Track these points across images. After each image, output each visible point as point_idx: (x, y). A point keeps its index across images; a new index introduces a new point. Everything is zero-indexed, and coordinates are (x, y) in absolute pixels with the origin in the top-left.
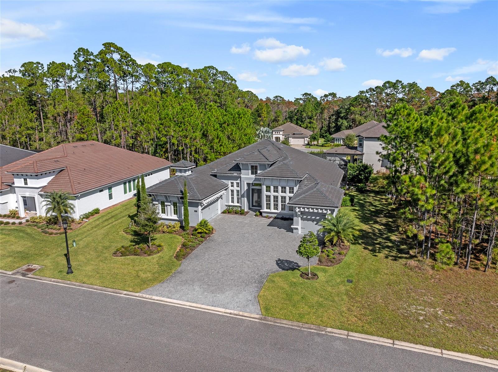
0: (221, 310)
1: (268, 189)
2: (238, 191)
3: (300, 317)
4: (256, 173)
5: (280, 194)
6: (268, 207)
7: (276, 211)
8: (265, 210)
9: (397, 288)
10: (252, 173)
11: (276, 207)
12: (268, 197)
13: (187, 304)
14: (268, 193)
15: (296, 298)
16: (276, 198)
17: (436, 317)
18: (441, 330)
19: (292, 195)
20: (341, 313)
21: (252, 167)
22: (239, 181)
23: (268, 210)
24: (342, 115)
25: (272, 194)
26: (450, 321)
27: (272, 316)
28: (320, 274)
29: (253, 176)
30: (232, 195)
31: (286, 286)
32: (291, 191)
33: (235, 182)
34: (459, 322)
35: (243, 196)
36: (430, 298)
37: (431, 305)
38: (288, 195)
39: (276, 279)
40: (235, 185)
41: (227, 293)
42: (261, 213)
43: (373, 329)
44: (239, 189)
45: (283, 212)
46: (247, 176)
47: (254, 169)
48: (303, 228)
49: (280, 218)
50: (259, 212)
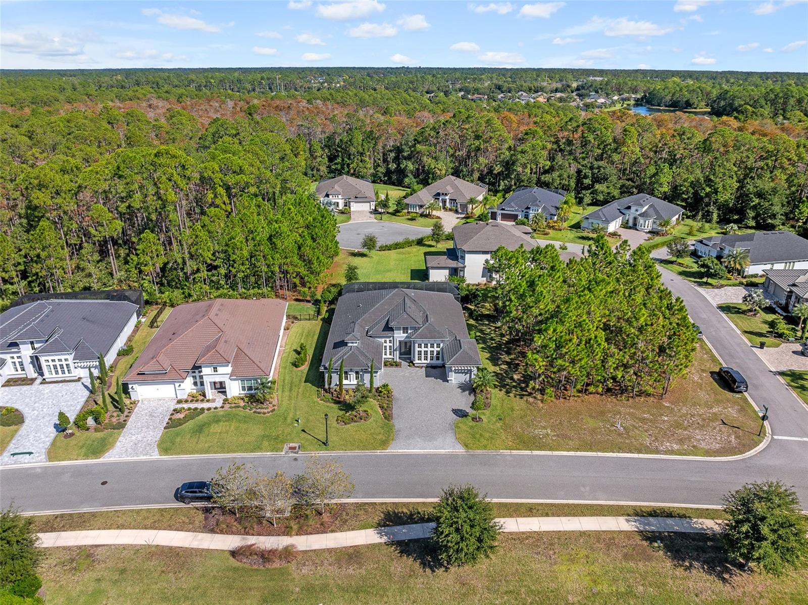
0: (442, 451)
1: (420, 346)
2: (390, 347)
3: (485, 447)
4: (407, 333)
5: (429, 349)
6: (420, 359)
7: (426, 362)
8: (417, 361)
9: (526, 420)
10: (404, 333)
11: (426, 359)
12: (420, 353)
13: (422, 451)
14: (420, 349)
15: (478, 436)
16: (426, 352)
17: (548, 434)
18: (551, 442)
19: (439, 349)
20: (503, 440)
21: (404, 328)
22: (391, 339)
23: (420, 362)
24: (405, 154)
25: (423, 349)
26: (554, 436)
27: (471, 449)
28: (482, 417)
29: (406, 335)
30: (386, 349)
31: (468, 429)
32: (438, 346)
33: (388, 340)
34: (558, 436)
35: (396, 350)
36: (543, 424)
37: (545, 428)
38: (436, 349)
39: (460, 425)
40: (388, 341)
41: (438, 440)
42: (414, 364)
43: (521, 447)
44: (391, 345)
45: (432, 362)
46: (400, 336)
47: (405, 330)
48: (455, 379)
49: (430, 367)
50: (411, 363)
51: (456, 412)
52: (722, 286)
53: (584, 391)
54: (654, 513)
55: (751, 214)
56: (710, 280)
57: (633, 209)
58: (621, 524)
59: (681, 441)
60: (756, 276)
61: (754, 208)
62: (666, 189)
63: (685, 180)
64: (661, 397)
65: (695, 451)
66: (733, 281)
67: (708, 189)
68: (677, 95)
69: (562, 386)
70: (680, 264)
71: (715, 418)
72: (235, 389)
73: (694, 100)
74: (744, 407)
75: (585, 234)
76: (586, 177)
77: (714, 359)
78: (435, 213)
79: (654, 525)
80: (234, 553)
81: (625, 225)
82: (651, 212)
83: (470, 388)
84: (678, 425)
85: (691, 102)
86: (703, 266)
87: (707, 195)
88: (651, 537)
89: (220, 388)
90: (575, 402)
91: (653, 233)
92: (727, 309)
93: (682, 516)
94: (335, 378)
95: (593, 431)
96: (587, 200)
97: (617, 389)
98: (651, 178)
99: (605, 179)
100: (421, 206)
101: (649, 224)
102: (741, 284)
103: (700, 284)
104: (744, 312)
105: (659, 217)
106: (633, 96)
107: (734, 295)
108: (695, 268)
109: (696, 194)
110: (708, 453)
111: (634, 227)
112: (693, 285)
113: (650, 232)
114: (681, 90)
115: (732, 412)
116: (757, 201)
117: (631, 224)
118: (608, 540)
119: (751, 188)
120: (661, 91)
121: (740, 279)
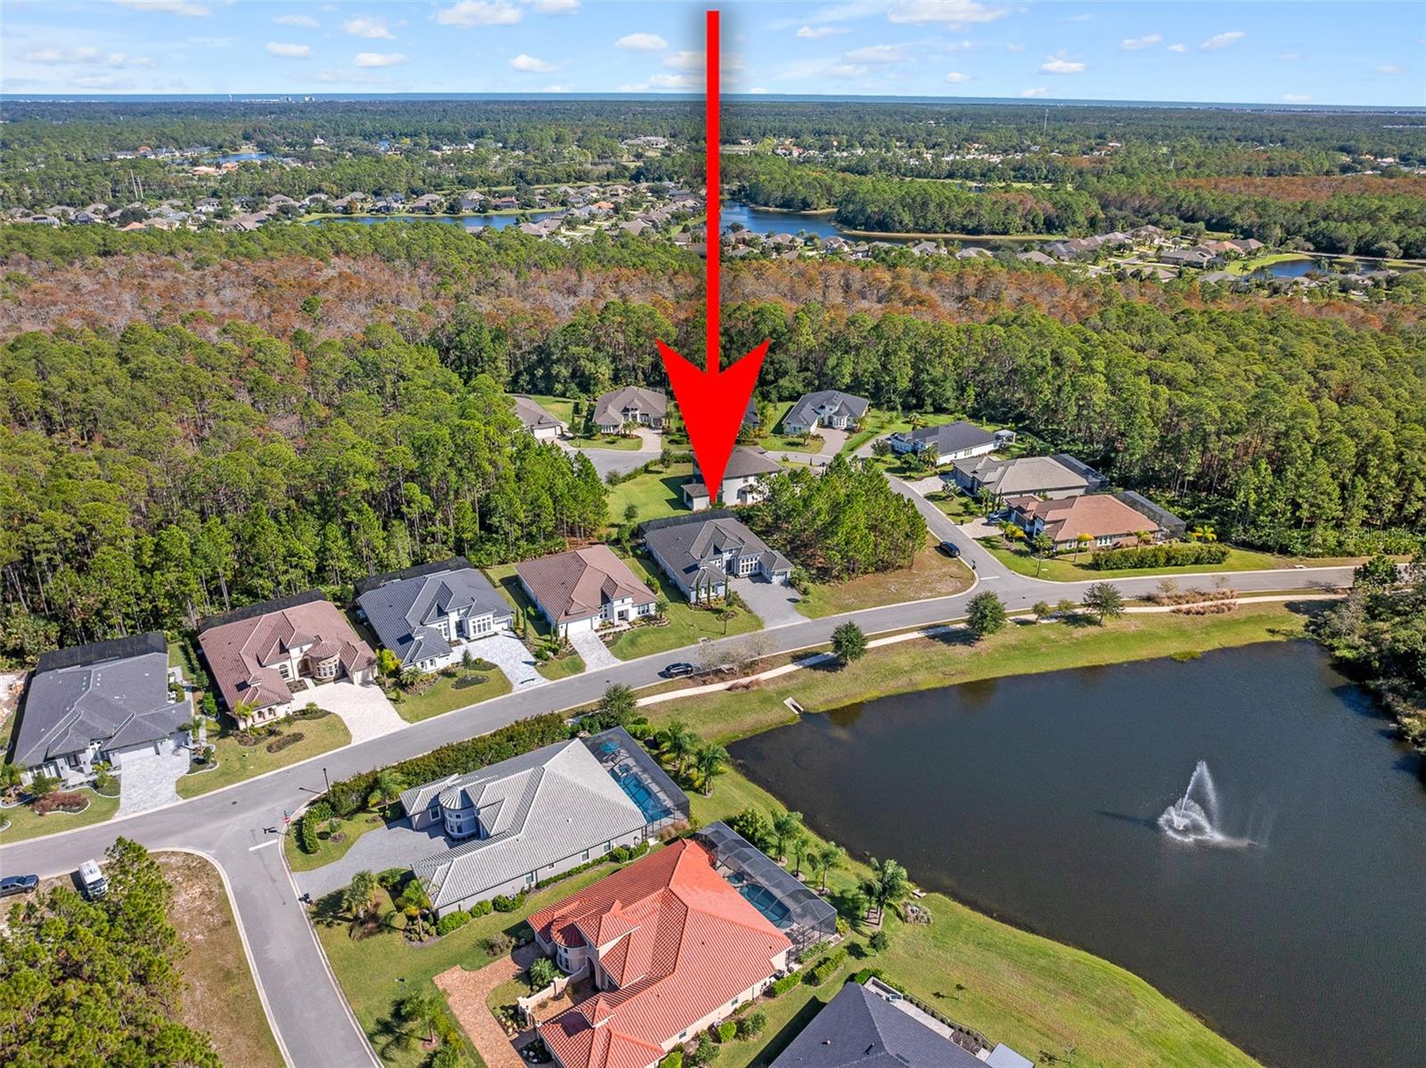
1: (743, 561)
4: (732, 553)
5: (750, 563)
6: (743, 571)
7: (749, 572)
8: (741, 573)
10: (729, 554)
11: (747, 570)
12: (743, 567)
13: (788, 625)
14: (743, 564)
15: (813, 611)
16: (747, 566)
17: (853, 602)
19: (756, 561)
20: (830, 610)
21: (729, 550)
22: (721, 560)
23: (744, 573)
25: (745, 563)
26: (858, 602)
28: (810, 600)
29: (731, 555)
31: (807, 609)
33: (718, 561)
34: (860, 602)
35: (724, 568)
36: (846, 596)
37: (850, 599)
38: (754, 562)
39: (796, 608)
41: (791, 617)
42: (739, 576)
43: (842, 611)
44: (720, 564)
46: (727, 556)
47: (731, 551)
48: (776, 580)
49: (750, 576)
50: (736, 576)
51: (790, 600)
52: (922, 478)
53: (865, 573)
54: (930, 627)
55: (929, 401)
56: (913, 474)
57: (827, 408)
58: (916, 635)
59: (931, 591)
60: (945, 465)
61: (930, 395)
62: (848, 380)
63: (865, 371)
64: (910, 567)
65: (940, 594)
66: (929, 473)
67: (887, 379)
68: (789, 190)
69: (851, 569)
70: (885, 462)
71: (945, 574)
72: (633, 614)
73: (812, 198)
74: (961, 566)
75: (790, 439)
76: (768, 373)
77: (934, 538)
78: (634, 433)
79: (932, 632)
80: (729, 689)
81: (822, 425)
82: (844, 409)
83: (790, 583)
84: (926, 583)
85: (809, 201)
86: (905, 462)
87: (888, 384)
88: (933, 637)
89: (622, 615)
90: (861, 580)
91: (850, 430)
92: (932, 497)
93: (944, 626)
94: (693, 594)
95: (879, 595)
96: (774, 396)
97: (883, 567)
98: (833, 369)
99: (786, 373)
100: (616, 426)
101: (844, 423)
102: (936, 474)
103: (906, 478)
104: (944, 499)
105: (852, 414)
106: (726, 187)
107: (935, 485)
108: (898, 463)
109: (877, 383)
110: (947, 594)
111: (830, 425)
112: (901, 480)
113: (846, 430)
114: (792, 183)
115: (954, 569)
116: (932, 388)
117: (826, 423)
118: (913, 642)
119: (924, 376)
120: (766, 183)
121: (934, 470)
